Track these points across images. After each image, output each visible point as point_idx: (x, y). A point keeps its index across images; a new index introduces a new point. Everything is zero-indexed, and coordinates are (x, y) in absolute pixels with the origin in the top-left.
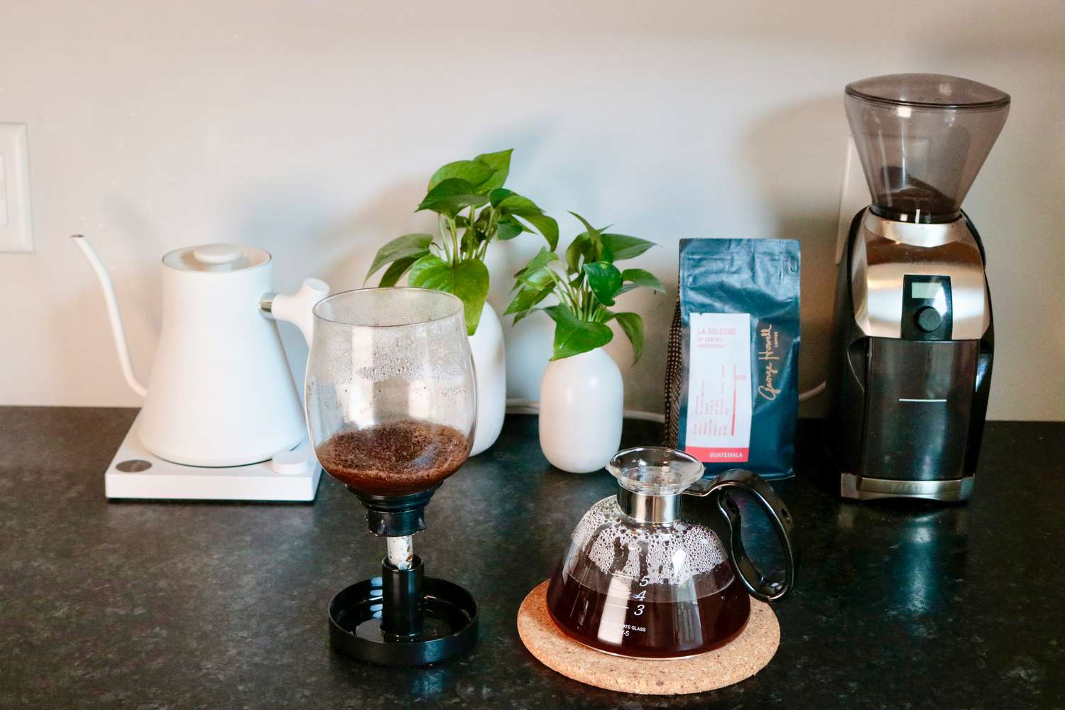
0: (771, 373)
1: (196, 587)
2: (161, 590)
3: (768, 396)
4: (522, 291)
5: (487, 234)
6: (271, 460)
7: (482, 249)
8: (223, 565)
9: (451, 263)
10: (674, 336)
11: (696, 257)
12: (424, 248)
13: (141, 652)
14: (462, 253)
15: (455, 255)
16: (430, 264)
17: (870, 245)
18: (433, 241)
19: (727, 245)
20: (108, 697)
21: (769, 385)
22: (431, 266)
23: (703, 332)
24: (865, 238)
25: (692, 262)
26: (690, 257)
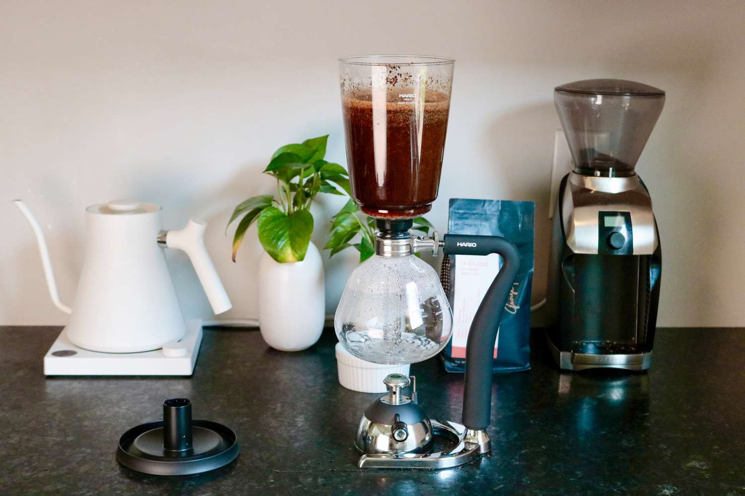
0: (513, 295)
1: (110, 424)
2: (86, 426)
3: (510, 310)
4: (336, 232)
5: (311, 193)
6: (161, 349)
7: (308, 205)
8: (129, 412)
9: (287, 214)
10: (445, 270)
11: (461, 211)
12: (267, 203)
13: (72, 462)
14: (294, 208)
15: (289, 209)
16: (272, 213)
17: (575, 194)
18: (274, 199)
19: (482, 204)
20: (48, 488)
21: (512, 303)
22: (272, 214)
23: (465, 264)
24: (571, 189)
25: (457, 215)
26: (457, 211)
